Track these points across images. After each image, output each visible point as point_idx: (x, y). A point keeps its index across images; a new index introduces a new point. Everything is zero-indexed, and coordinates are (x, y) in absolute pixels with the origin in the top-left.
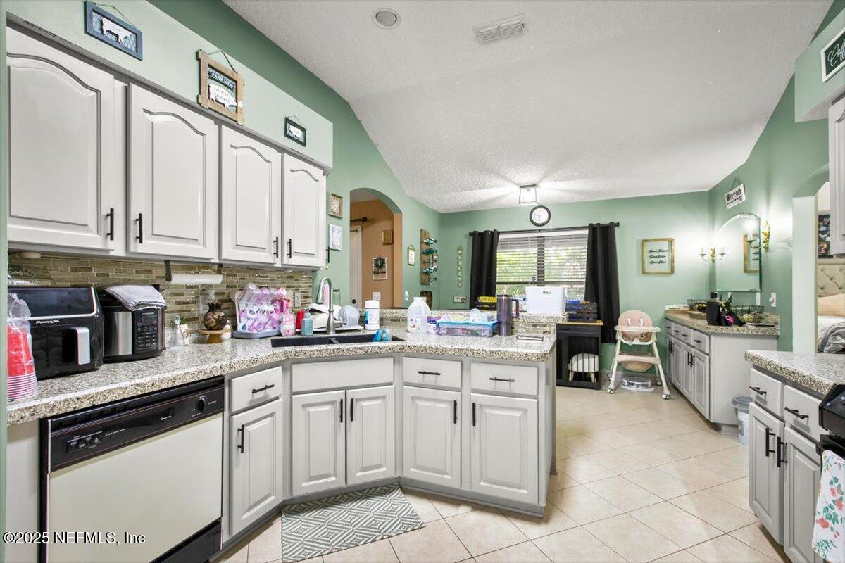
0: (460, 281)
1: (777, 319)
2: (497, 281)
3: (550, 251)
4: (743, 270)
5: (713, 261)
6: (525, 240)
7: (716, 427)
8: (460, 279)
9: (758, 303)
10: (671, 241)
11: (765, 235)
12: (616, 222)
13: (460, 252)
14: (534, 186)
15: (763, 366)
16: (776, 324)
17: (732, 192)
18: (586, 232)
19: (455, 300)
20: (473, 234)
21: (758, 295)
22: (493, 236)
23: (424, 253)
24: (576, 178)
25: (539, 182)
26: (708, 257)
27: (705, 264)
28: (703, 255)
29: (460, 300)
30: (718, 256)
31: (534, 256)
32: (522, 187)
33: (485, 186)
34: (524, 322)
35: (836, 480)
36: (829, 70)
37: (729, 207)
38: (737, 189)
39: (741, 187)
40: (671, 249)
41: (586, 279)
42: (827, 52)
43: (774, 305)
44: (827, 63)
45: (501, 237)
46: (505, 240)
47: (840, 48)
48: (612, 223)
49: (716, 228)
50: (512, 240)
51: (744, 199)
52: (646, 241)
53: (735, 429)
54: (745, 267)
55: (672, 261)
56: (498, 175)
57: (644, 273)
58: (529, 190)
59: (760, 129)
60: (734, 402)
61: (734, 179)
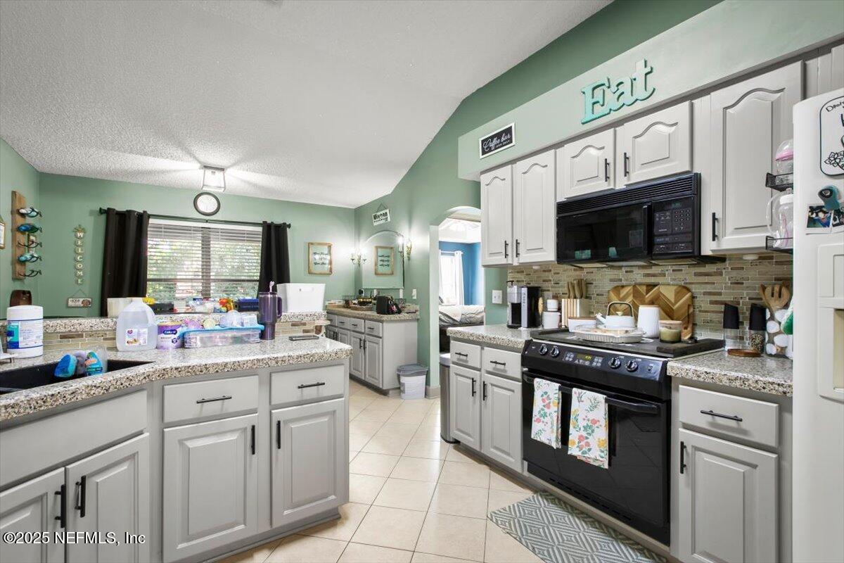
0: (80, 277)
1: (418, 307)
2: (149, 277)
3: (217, 246)
4: (374, 273)
5: (359, 265)
6: (188, 229)
7: (384, 393)
8: (81, 273)
9: (401, 297)
10: (330, 247)
11: (408, 248)
12: (287, 224)
13: (80, 234)
14: (222, 169)
15: (466, 338)
16: (416, 311)
17: (379, 214)
18: (260, 229)
19: (70, 303)
20: (108, 213)
21: (401, 291)
22: (142, 219)
23: (18, 229)
24: (271, 173)
25: (229, 167)
26: (356, 261)
27: (352, 267)
28: (353, 260)
29: (80, 304)
30: (362, 262)
31: (198, 248)
32: (206, 167)
33: (156, 154)
34: (286, 321)
35: (546, 393)
36: (484, 153)
37: (375, 224)
38: (384, 212)
39: (387, 211)
40: (330, 253)
41: (260, 276)
42: (483, 141)
43: (415, 298)
44: (483, 149)
45: (152, 221)
46: (159, 227)
47: (492, 142)
48: (285, 224)
49: (362, 240)
50: (168, 227)
51: (389, 220)
52: (312, 244)
53: (398, 391)
54: (376, 270)
55: (331, 263)
56: (181, 145)
57: (310, 273)
58: (213, 173)
59: (405, 172)
60: (399, 370)
61: (381, 204)
